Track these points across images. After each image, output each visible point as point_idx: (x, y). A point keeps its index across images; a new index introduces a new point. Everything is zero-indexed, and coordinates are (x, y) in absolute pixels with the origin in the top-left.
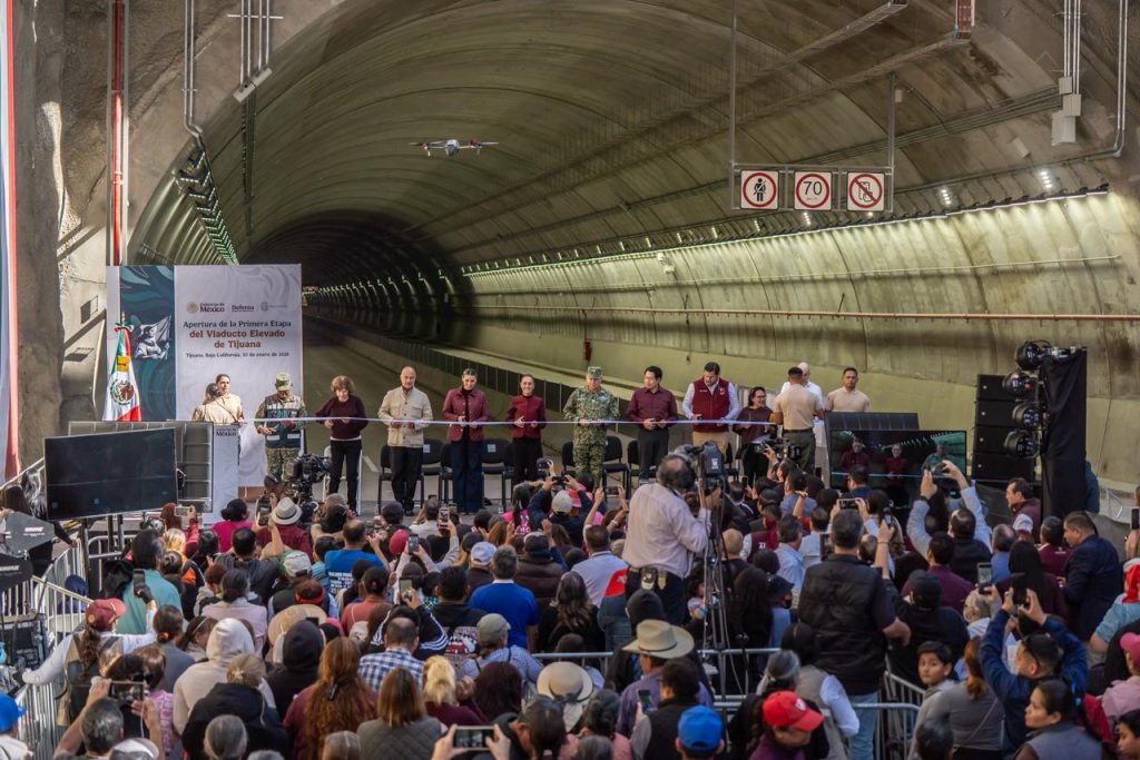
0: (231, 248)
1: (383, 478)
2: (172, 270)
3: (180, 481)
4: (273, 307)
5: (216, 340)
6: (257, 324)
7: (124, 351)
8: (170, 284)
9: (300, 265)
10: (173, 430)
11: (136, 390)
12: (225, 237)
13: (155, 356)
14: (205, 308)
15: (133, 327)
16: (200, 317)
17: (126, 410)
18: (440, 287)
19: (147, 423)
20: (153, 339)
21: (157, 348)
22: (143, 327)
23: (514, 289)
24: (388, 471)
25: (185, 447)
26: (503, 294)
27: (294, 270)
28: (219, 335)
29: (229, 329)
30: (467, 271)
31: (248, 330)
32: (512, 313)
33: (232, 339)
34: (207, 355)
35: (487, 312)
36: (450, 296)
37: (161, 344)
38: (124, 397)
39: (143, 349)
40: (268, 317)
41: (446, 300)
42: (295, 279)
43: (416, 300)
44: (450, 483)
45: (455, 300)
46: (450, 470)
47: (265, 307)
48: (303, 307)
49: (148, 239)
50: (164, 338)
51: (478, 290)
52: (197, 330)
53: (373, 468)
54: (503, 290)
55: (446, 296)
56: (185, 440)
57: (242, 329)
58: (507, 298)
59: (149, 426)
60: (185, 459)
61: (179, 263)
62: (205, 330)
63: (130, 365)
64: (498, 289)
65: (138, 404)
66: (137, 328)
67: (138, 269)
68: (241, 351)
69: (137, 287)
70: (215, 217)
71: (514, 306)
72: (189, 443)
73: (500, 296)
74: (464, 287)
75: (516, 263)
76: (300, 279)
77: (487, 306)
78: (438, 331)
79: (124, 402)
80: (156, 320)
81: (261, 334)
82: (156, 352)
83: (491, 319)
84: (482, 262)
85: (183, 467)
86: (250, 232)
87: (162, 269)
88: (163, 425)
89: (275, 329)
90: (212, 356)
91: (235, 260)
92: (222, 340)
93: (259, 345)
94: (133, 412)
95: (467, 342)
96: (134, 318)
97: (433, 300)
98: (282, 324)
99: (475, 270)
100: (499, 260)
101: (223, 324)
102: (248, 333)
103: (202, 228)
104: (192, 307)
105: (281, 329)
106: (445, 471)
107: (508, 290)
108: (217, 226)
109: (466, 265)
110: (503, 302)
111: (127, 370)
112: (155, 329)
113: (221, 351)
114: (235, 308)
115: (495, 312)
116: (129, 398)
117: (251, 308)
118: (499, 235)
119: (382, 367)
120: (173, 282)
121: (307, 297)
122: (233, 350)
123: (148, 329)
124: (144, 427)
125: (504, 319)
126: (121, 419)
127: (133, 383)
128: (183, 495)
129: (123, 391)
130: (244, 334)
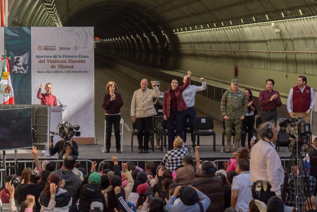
0: (59, 19)
1: (134, 134)
2: (30, 29)
3: (34, 134)
4: (80, 48)
5: (52, 64)
6: (72, 57)
7: (6, 69)
8: (29, 36)
9: (93, 27)
10: (30, 108)
11: (12, 89)
12: (56, 13)
13: (21, 72)
14: (46, 48)
15: (10, 57)
16: (43, 53)
17: (7, 99)
18: (162, 39)
19: (18, 106)
20: (21, 64)
21: (22, 68)
22: (15, 58)
23: (199, 41)
24: (136, 130)
25: (36, 117)
26: (194, 43)
27: (91, 30)
28: (53, 62)
29: (58, 59)
30: (176, 31)
31: (67, 59)
32: (198, 52)
33: (59, 64)
34: (47, 72)
35: (185, 52)
36: (167, 44)
37: (24, 66)
38: (6, 92)
39: (16, 68)
40: (77, 53)
41: (165, 46)
42: (91, 34)
43: (150, 46)
44: (167, 137)
45: (170, 45)
46: (167, 130)
47: (76, 48)
48: (94, 49)
49: (18, 14)
50: (26, 63)
51: (181, 41)
52: (42, 59)
53: (129, 129)
54: (194, 41)
55: (165, 43)
56: (36, 114)
57: (64, 59)
58: (196, 45)
59: (18, 107)
60: (36, 123)
61: (33, 26)
62: (46, 59)
63: (9, 76)
64: (192, 41)
65: (13, 96)
66: (12, 58)
67: (13, 28)
68: (64, 70)
69: (12, 38)
70: (51, 3)
71: (199, 49)
72: (38, 116)
73: (192, 44)
74: (175, 39)
75: (200, 27)
76: (93, 34)
77: (186, 49)
78: (161, 61)
79: (6, 95)
80: (22, 54)
81: (74, 62)
82: (22, 70)
83: (188, 55)
84: (183, 27)
85: (35, 128)
86: (68, 11)
87: (25, 29)
88: (26, 106)
89: (80, 59)
90: (50, 72)
91: (61, 25)
92: (54, 64)
93: (73, 67)
94: (11, 100)
95: (176, 67)
96: (11, 53)
97: (159, 46)
98: (84, 57)
99: (180, 31)
100: (192, 26)
101: (55, 57)
102: (68, 61)
103: (44, 9)
104: (40, 48)
105: (84, 59)
106: (165, 131)
107: (197, 41)
108: (52, 8)
109: (176, 29)
110: (194, 47)
111: (8, 79)
112: (21, 58)
113: (54, 70)
114: (61, 48)
115: (190, 52)
116: (8, 93)
117: (69, 49)
118: (193, 14)
119: (133, 79)
120: (30, 35)
121: (96, 44)
122: (60, 70)
123: (18, 59)
124: (16, 107)
125: (195, 55)
126: (4, 103)
127: (11, 85)
128: (35, 141)
129: (6, 89)
130: (65, 62)
